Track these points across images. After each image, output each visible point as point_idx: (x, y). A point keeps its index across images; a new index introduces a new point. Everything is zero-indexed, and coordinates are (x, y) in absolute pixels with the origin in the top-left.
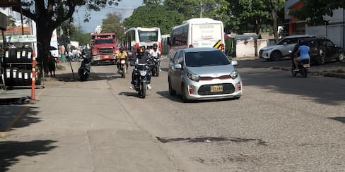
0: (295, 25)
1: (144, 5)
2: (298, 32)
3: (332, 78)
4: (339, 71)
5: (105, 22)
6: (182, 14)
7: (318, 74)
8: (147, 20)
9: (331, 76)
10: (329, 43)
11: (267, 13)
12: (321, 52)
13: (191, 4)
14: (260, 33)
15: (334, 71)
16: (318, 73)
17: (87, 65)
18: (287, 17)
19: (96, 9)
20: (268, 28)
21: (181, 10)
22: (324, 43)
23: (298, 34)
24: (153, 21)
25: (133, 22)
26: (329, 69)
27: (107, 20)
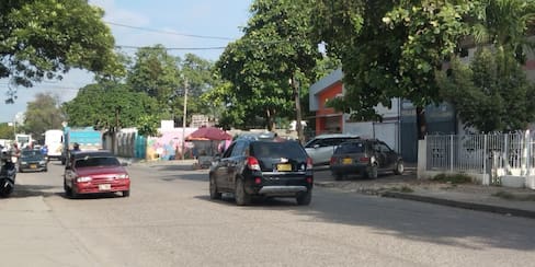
0: (324, 120)
1: (96, 82)
2: (328, 129)
3: (395, 200)
4: (404, 189)
5: (31, 106)
6: (154, 99)
7: (374, 193)
8: (100, 106)
9: (394, 197)
10: (383, 147)
11: (283, 101)
12: (373, 160)
13: (167, 83)
14: (273, 129)
15: (395, 189)
16: (372, 191)
17: (10, 172)
18: (313, 106)
19: (27, 84)
20: (283, 122)
21: (152, 93)
22: (377, 147)
23: (330, 133)
24: (110, 108)
25: (78, 108)
26: (388, 186)
27: (36, 104)
